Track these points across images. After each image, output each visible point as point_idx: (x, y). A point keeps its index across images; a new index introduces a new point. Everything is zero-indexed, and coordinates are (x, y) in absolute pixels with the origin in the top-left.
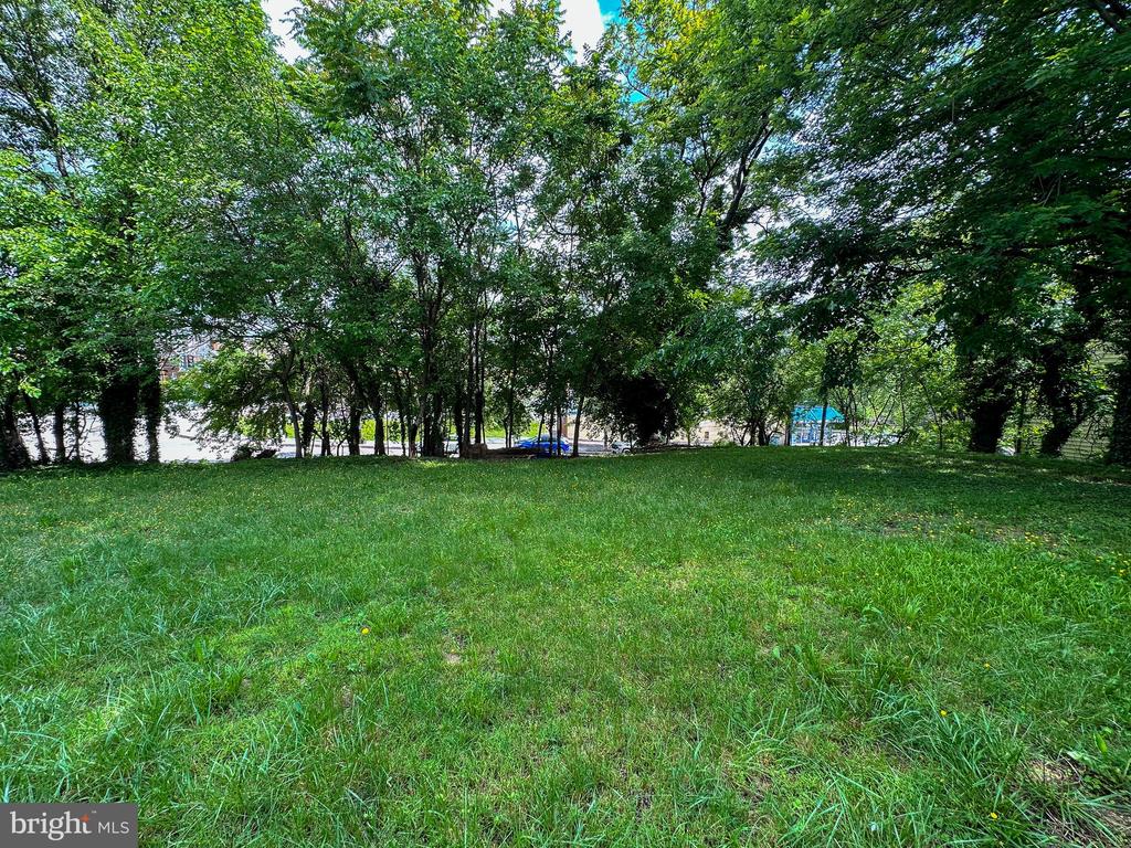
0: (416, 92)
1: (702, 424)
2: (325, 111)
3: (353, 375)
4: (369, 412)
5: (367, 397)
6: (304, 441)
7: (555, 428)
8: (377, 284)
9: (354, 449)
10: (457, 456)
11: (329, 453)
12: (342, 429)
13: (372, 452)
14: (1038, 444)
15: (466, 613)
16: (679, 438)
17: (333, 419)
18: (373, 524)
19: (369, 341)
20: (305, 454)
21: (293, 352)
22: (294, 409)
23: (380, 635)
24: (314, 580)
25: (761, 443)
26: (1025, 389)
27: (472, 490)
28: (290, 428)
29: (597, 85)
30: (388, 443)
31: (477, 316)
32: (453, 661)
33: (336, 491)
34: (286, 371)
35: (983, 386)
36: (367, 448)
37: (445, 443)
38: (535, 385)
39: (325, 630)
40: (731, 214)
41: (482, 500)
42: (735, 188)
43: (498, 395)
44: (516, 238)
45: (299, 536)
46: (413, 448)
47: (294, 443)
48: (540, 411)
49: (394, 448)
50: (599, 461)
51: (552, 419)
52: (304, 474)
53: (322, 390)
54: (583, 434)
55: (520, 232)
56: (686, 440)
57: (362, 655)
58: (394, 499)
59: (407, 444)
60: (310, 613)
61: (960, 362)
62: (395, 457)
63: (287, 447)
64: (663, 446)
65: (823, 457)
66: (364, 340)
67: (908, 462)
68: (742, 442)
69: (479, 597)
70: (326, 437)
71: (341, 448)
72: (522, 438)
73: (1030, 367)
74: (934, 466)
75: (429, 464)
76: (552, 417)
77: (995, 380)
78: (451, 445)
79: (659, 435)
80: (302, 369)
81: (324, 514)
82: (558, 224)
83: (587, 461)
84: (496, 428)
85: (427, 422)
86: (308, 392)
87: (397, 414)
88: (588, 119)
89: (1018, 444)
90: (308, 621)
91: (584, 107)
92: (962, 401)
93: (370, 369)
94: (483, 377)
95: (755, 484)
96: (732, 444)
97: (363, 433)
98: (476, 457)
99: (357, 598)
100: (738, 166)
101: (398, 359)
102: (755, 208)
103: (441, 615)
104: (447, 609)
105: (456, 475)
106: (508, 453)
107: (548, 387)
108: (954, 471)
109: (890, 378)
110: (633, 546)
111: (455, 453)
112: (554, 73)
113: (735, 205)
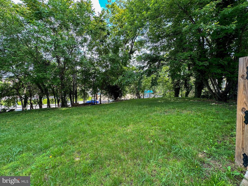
0: (56, 16)
1: (127, 95)
2: (28, 18)
3: (40, 87)
4: (45, 97)
5: (44, 92)
6: (24, 105)
7: (95, 98)
8: (46, 64)
9: (41, 107)
10: (71, 106)
11: (33, 108)
12: (36, 102)
13: (46, 107)
14: (185, 95)
15: (79, 146)
16: (123, 98)
17: (33, 99)
18: (49, 126)
19: (45, 78)
20: (25, 109)
21: (20, 82)
22: (21, 97)
23: (55, 157)
24: (32, 144)
25: (139, 98)
26: (182, 85)
27: (76, 114)
28: (20, 103)
29: (102, 21)
30: (51, 105)
31: (75, 72)
32: (77, 159)
33: (36, 119)
34: (18, 87)
35: (176, 85)
36: (45, 106)
37: (67, 103)
38: (90, 88)
39: (37, 159)
40: (131, 51)
41: (79, 116)
42: (131, 46)
43: (81, 91)
44: (84, 54)
45: (25, 132)
46: (58, 105)
47: (21, 106)
48: (92, 94)
49: (53, 105)
50: (107, 105)
51: (95, 96)
52: (25, 115)
53: (30, 92)
54: (102, 99)
55: (85, 53)
56: (124, 98)
57: (50, 163)
58: (54, 119)
59: (57, 104)
60: (31, 154)
61: (172, 80)
62: (54, 108)
63: (19, 107)
64: (120, 100)
65: (151, 100)
66: (43, 78)
67: (166, 100)
68: (135, 98)
69: (82, 141)
70: (31, 104)
71: (36, 107)
72: (87, 101)
73: (183, 82)
74: (170, 100)
75: (64, 109)
76: (94, 95)
77: (178, 84)
78: (69, 104)
79: (119, 98)
80: (23, 86)
81: (33, 125)
82: (93, 51)
83: (104, 105)
84: (80, 99)
85: (62, 98)
86: (25, 92)
87: (53, 97)
88: (100, 28)
89: (181, 95)
90: (31, 157)
91: (99, 26)
92: (173, 88)
93: (45, 86)
94: (77, 86)
95: (140, 106)
96: (133, 99)
97: (43, 102)
98: (76, 106)
99: (47, 148)
100: (131, 42)
101: (54, 83)
102: (135, 50)
103: (72, 148)
104: (74, 146)
105: (72, 111)
106: (84, 104)
107: (93, 88)
108: (174, 101)
109: (161, 84)
110: (118, 123)
111: (70, 105)
112: (91, 17)
113: (131, 49)
